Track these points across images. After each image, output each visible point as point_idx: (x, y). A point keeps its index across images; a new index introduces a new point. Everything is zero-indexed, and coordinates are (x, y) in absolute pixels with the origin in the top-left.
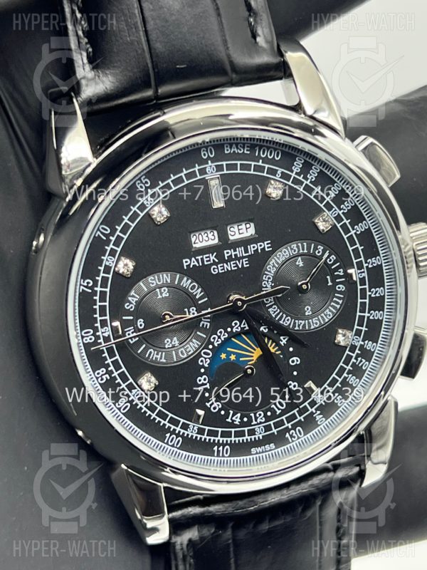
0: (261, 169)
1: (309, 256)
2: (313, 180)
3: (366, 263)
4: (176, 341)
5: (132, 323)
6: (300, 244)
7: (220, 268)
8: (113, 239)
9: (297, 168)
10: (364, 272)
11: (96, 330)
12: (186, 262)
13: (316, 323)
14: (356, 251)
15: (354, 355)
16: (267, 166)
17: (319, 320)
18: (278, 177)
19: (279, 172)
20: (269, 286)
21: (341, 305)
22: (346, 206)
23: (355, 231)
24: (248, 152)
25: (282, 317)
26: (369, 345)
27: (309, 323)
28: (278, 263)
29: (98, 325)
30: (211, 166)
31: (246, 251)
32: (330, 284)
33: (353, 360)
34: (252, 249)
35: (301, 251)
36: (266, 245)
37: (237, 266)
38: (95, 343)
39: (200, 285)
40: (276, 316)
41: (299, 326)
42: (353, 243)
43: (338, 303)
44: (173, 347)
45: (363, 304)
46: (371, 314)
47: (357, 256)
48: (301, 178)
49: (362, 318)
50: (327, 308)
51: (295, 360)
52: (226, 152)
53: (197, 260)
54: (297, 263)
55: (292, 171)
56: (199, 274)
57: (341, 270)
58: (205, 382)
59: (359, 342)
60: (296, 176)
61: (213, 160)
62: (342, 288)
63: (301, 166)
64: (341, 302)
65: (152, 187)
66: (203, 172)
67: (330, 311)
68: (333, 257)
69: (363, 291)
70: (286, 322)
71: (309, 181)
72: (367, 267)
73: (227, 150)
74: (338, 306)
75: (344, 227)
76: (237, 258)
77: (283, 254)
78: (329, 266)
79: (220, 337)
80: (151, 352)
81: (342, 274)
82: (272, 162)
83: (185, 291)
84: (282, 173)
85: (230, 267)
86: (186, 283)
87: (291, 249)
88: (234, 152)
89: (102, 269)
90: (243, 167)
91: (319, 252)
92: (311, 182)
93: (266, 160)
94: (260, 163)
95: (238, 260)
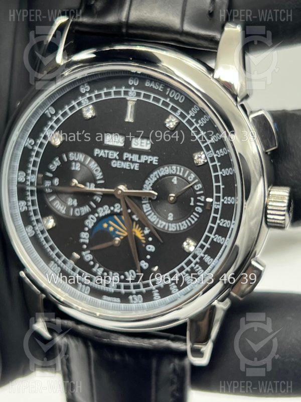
0: (167, 105)
1: (183, 178)
2: (202, 125)
3: (223, 198)
4: (75, 203)
5: (51, 179)
6: (178, 168)
7: (118, 164)
8: (55, 118)
9: (192, 113)
10: (219, 205)
11: (27, 174)
12: (97, 152)
13: (174, 228)
14: (218, 187)
15: (194, 261)
16: (171, 104)
17: (176, 226)
18: (177, 115)
19: (179, 112)
20: (148, 188)
21: (196, 222)
22: (221, 152)
23: (221, 173)
24: (162, 91)
25: (151, 214)
26: (207, 259)
27: (169, 226)
28: (159, 175)
29: (30, 172)
30: (133, 91)
31: (139, 158)
32: (192, 204)
33: (192, 265)
34: (144, 158)
35: (178, 173)
36: (154, 160)
37: (130, 167)
38: (24, 183)
39: (102, 170)
40: (147, 212)
41: (161, 225)
42: (217, 181)
43: (193, 220)
44: (73, 206)
45: (212, 228)
46: (216, 237)
47: (218, 191)
48: (193, 121)
49: (207, 238)
50: (185, 220)
51: (151, 248)
52: (146, 85)
53: (105, 153)
54: (173, 181)
55: (188, 114)
56: (104, 163)
57: (203, 197)
58: (86, 237)
59: (200, 253)
60: (191, 119)
61: (136, 87)
62: (200, 210)
63: (196, 112)
64: (196, 219)
65: (90, 92)
66: (126, 93)
67: (186, 223)
68: (200, 186)
69: (215, 219)
70: (153, 218)
71: (199, 125)
72: (223, 202)
73: (148, 84)
74: (193, 222)
75: (215, 167)
76: (131, 161)
77: (165, 171)
78: (195, 191)
79: (104, 211)
80: (58, 203)
81: (203, 200)
82: (177, 102)
83: (90, 171)
84: (181, 113)
85: (125, 165)
86: (93, 165)
87: (171, 169)
88: (152, 87)
89: (42, 135)
90: (155, 99)
91: (191, 178)
92: (200, 126)
93: (172, 100)
94: (168, 100)
95: (132, 163)
